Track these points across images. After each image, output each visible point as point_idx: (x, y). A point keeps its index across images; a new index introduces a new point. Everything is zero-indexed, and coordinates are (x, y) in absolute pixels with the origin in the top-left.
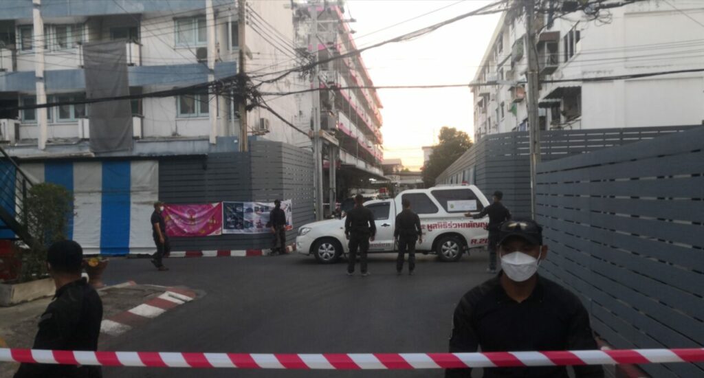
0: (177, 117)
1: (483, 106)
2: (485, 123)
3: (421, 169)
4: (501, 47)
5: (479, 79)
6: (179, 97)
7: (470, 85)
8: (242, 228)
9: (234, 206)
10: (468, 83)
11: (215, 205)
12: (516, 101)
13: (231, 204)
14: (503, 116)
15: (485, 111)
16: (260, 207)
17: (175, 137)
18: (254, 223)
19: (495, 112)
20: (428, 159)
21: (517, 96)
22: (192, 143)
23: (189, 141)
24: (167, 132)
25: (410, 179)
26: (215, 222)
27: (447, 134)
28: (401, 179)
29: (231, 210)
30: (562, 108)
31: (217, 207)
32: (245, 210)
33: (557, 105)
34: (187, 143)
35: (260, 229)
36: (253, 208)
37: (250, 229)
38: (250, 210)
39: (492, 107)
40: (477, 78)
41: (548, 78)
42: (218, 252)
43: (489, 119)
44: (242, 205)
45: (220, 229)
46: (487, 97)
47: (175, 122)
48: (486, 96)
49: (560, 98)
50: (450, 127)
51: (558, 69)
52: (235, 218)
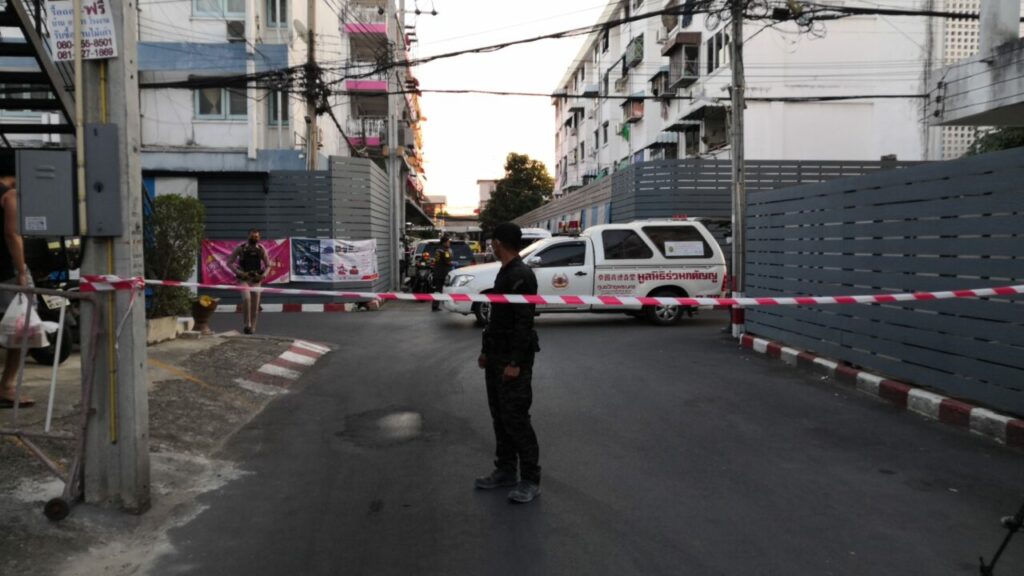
0: (194, 118)
1: (573, 125)
2: (576, 150)
3: (476, 211)
4: (606, 46)
5: (566, 87)
6: (197, 92)
7: (553, 96)
8: (318, 274)
9: (307, 244)
10: (551, 93)
11: (280, 242)
12: (630, 122)
13: (302, 241)
14: (606, 140)
15: (575, 133)
16: (342, 246)
17: (190, 148)
18: (335, 268)
19: (594, 136)
20: (488, 197)
21: (633, 114)
22: (220, 156)
23: (217, 153)
24: (179, 140)
25: (458, 225)
26: (279, 265)
27: (516, 163)
28: (446, 225)
29: (303, 250)
30: (702, 133)
31: (282, 244)
32: (322, 250)
33: (696, 128)
34: (213, 156)
35: (341, 276)
36: (334, 249)
37: (329, 275)
38: (329, 250)
39: (587, 128)
40: (563, 85)
41: (682, 92)
42: (284, 307)
43: (582, 144)
44: (318, 242)
45: (287, 274)
46: (580, 114)
47: (191, 126)
48: (578, 112)
49: (700, 119)
50: (520, 153)
51: (698, 81)
52: (308, 259)
